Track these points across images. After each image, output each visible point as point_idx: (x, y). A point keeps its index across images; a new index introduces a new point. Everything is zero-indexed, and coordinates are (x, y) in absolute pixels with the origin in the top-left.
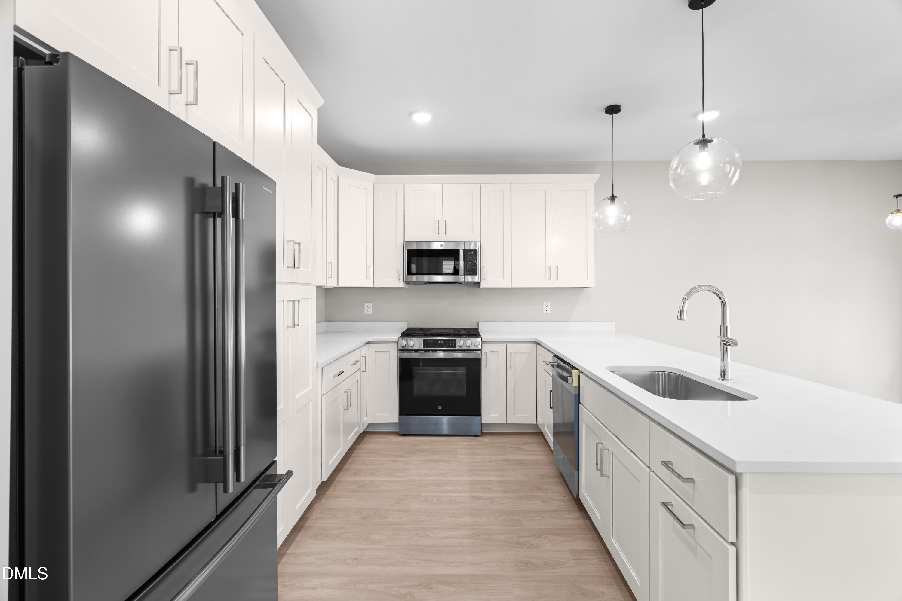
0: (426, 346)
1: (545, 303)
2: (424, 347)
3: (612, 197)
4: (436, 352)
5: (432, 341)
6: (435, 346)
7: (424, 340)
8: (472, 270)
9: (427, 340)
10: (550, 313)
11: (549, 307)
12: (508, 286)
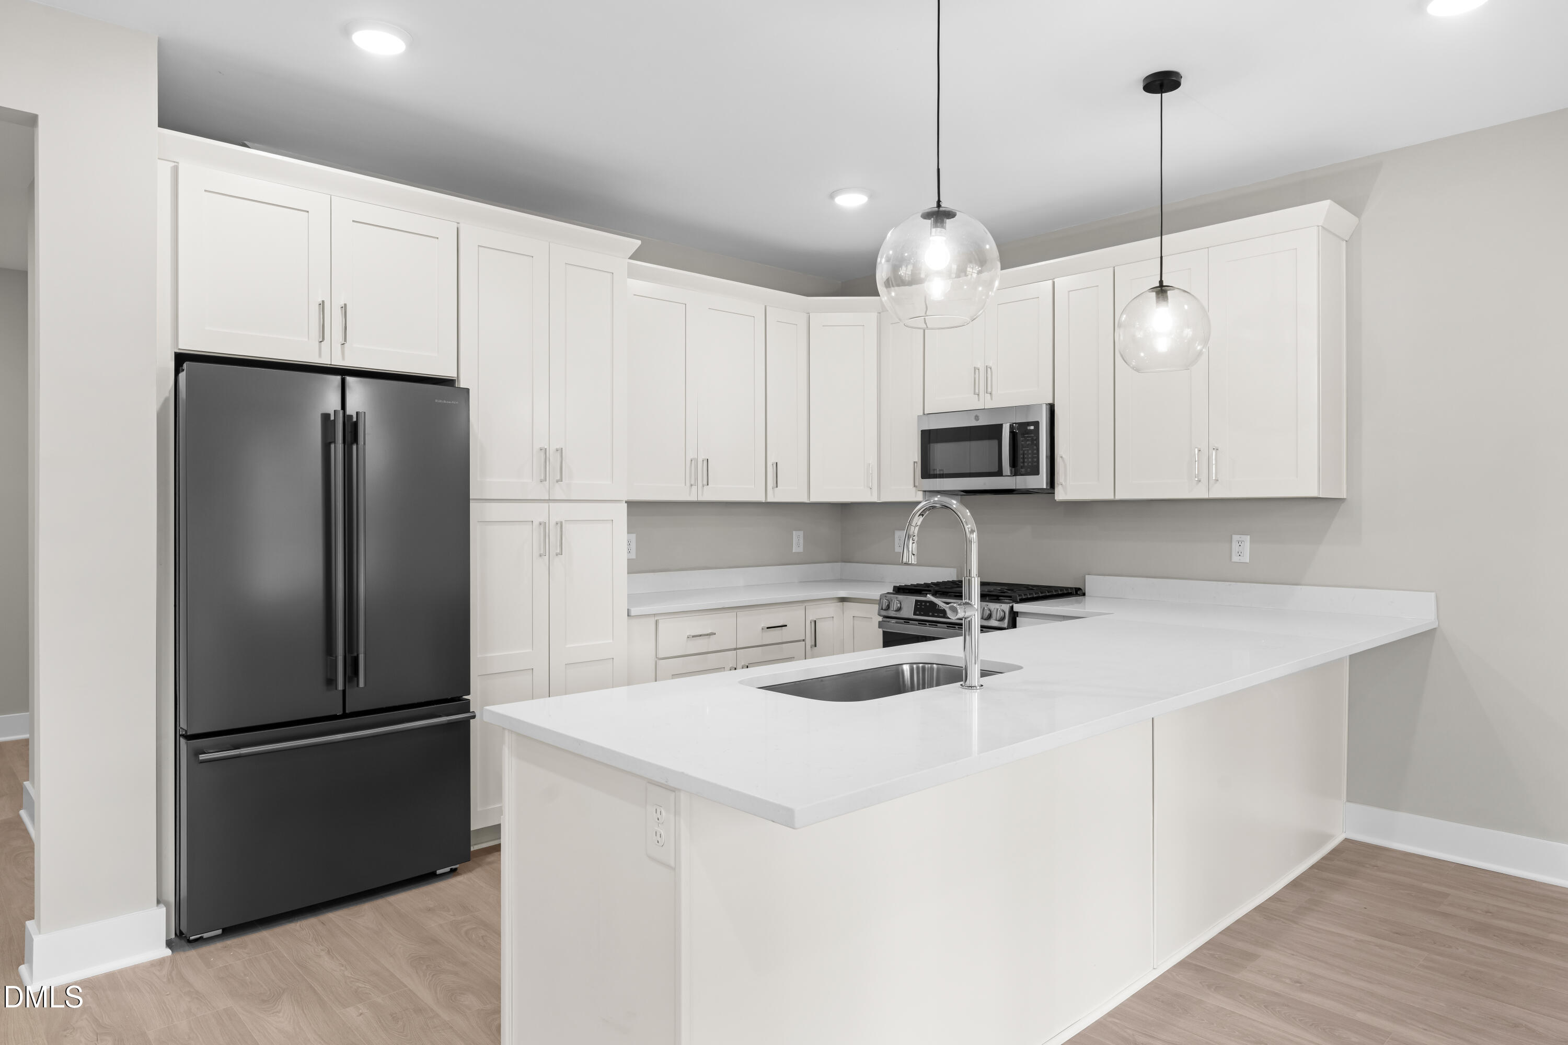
0: (918, 613)
1: (1236, 538)
2: (915, 614)
3: (1160, 289)
4: (937, 625)
5: (928, 604)
6: (931, 614)
7: (916, 600)
8: (1030, 464)
9: (921, 601)
10: (1248, 561)
11: (1247, 545)
12: (1110, 497)
